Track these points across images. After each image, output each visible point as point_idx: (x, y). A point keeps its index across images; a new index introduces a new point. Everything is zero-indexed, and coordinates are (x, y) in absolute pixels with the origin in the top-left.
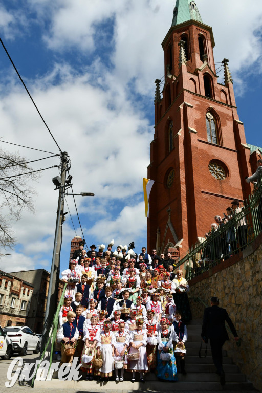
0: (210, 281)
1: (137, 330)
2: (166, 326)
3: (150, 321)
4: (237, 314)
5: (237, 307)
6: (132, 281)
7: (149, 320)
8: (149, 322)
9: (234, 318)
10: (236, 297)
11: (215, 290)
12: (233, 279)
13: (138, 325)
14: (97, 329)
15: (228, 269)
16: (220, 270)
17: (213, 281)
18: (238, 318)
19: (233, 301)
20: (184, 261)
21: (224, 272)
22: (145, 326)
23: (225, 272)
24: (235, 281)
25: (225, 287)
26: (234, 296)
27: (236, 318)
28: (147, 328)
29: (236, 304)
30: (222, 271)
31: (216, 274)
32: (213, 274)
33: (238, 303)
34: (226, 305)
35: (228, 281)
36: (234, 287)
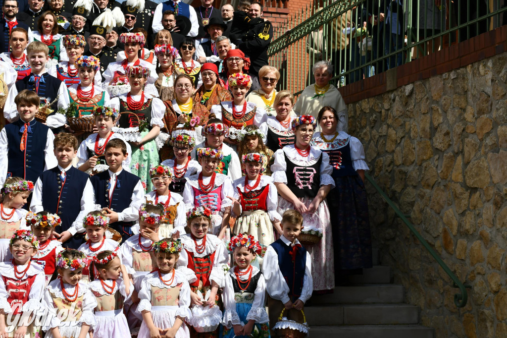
0: (386, 106)
1: (159, 271)
2: (250, 256)
3: (200, 242)
4: (463, 214)
5: (467, 194)
6: (138, 105)
7: (195, 238)
8: (197, 246)
9: (455, 223)
10: (466, 164)
11: (401, 134)
12: (464, 110)
13: (161, 258)
14: (32, 279)
15: (452, 75)
16: (425, 78)
17: (397, 108)
18: (467, 227)
19: (456, 174)
20: (303, 31)
21: (435, 84)
22: (183, 257)
23: (440, 85)
24: (468, 116)
25: (434, 129)
26: (459, 160)
27: (460, 225)
28: (190, 266)
29: (464, 185)
30: (432, 80)
31: (409, 88)
32: (399, 86)
33: (470, 182)
34: (431, 182)
35: (445, 112)
36: (464, 134)
